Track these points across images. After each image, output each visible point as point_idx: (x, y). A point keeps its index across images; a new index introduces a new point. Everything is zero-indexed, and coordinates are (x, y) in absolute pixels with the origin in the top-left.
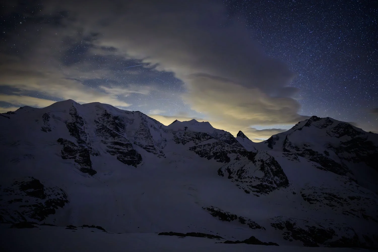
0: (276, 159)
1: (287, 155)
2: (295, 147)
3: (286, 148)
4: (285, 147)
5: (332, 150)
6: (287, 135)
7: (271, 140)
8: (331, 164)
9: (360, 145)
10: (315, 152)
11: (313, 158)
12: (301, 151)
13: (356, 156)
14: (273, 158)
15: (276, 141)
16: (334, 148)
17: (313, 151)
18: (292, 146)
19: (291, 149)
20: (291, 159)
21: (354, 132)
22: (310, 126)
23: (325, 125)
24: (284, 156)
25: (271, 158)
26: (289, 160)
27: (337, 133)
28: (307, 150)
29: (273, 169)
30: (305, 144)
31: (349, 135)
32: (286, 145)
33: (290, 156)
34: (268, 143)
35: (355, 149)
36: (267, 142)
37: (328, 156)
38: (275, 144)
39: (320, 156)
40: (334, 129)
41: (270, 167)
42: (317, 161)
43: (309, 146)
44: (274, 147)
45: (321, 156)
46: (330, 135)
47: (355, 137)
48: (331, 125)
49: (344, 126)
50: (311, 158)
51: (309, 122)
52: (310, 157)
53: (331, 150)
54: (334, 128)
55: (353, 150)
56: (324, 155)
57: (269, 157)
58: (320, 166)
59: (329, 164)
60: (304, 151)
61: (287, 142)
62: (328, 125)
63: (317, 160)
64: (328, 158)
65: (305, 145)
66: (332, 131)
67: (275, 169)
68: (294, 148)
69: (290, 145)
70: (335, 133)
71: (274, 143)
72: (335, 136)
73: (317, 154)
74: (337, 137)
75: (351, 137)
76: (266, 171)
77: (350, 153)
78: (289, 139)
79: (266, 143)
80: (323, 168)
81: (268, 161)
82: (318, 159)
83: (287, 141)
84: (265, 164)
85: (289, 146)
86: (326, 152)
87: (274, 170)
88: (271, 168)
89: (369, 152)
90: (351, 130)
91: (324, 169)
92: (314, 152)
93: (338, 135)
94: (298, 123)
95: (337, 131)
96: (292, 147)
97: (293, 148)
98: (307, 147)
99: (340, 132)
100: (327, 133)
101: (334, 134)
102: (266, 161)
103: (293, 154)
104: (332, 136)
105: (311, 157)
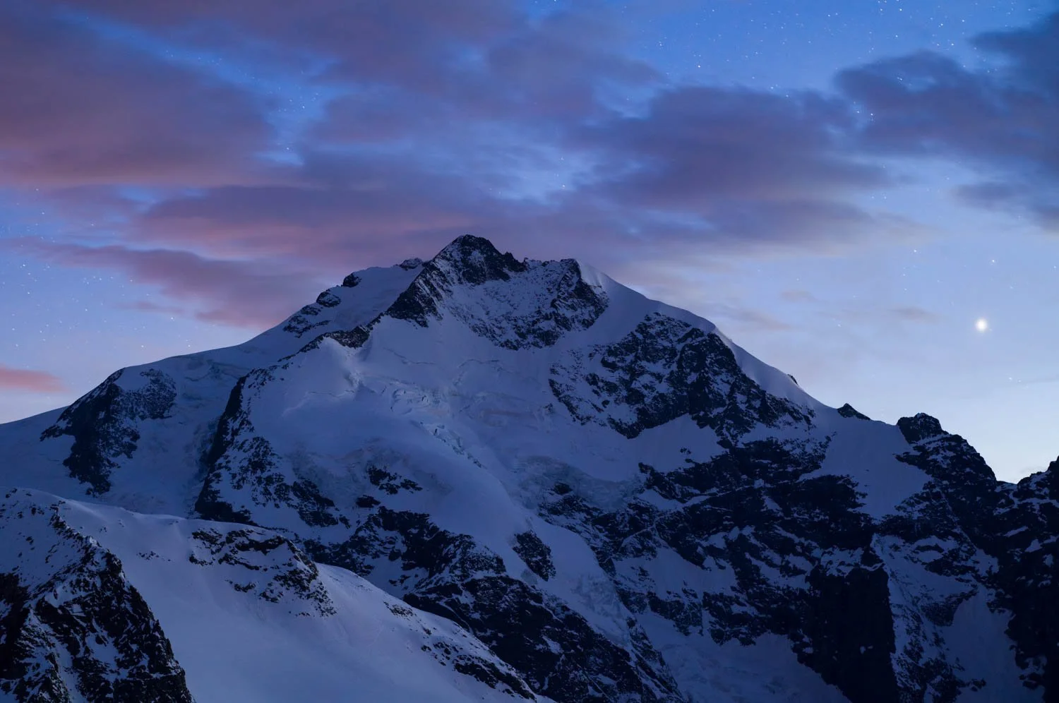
0: (131, 576)
1: (226, 549)
2: (296, 488)
3: (226, 491)
4: (215, 486)
5: (579, 533)
6: (242, 380)
7: (102, 415)
8: (554, 647)
9: (770, 504)
10: (453, 540)
11: (430, 591)
12: (344, 521)
13: (733, 589)
14: (113, 567)
15: (146, 427)
16: (588, 511)
17: (435, 529)
18: (269, 480)
19: (261, 499)
20: (259, 588)
21: (740, 398)
22: (430, 318)
23: (545, 325)
24: (200, 550)
25: (89, 565)
26: (245, 590)
27: (624, 393)
28: (389, 519)
29: (103, 670)
30: (379, 467)
31: (702, 422)
32: (221, 460)
33: (253, 557)
34: (70, 440)
35: (734, 534)
36: (63, 424)
37: (545, 578)
38: (130, 449)
39: (488, 579)
40: (605, 363)
41: (73, 648)
42: (458, 615)
43: (407, 485)
44: (121, 471)
45: (491, 574)
46: (571, 409)
47: (744, 440)
48: (587, 324)
49: (679, 347)
50: (417, 586)
51: (427, 282)
52: (406, 583)
53: (571, 528)
54: (611, 352)
55: (718, 541)
56: (516, 568)
57: (77, 557)
58: (480, 651)
59: (540, 647)
60: (368, 526)
61: (239, 439)
62: (565, 323)
63: (454, 604)
64: (538, 598)
65: (377, 476)
66: (593, 380)
67: (120, 664)
68: (291, 495)
69: (257, 465)
70: (611, 399)
71: (127, 439)
72: (612, 421)
73: (462, 562)
74: (618, 427)
75: (719, 433)
76: (31, 684)
77: (698, 561)
78: (250, 418)
79: (51, 432)
80: (504, 669)
81: (60, 596)
82: (466, 598)
83: (235, 433)
84: (33, 620)
85: (251, 477)
86: (529, 546)
87: (111, 678)
88: (87, 651)
89: (825, 559)
90: (721, 385)
91: (508, 679)
92: (442, 538)
93: (627, 414)
94: (341, 283)
95: (627, 377)
96: (272, 489)
97: (282, 492)
98: (393, 490)
99: (646, 387)
100: (557, 393)
101: (605, 403)
102: (42, 589)
103: (281, 541)
104: (585, 420)
105: (411, 583)
